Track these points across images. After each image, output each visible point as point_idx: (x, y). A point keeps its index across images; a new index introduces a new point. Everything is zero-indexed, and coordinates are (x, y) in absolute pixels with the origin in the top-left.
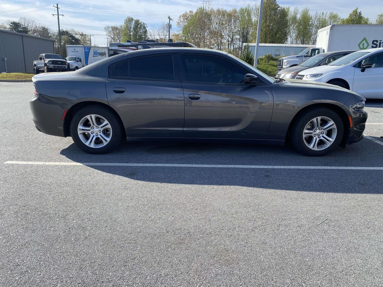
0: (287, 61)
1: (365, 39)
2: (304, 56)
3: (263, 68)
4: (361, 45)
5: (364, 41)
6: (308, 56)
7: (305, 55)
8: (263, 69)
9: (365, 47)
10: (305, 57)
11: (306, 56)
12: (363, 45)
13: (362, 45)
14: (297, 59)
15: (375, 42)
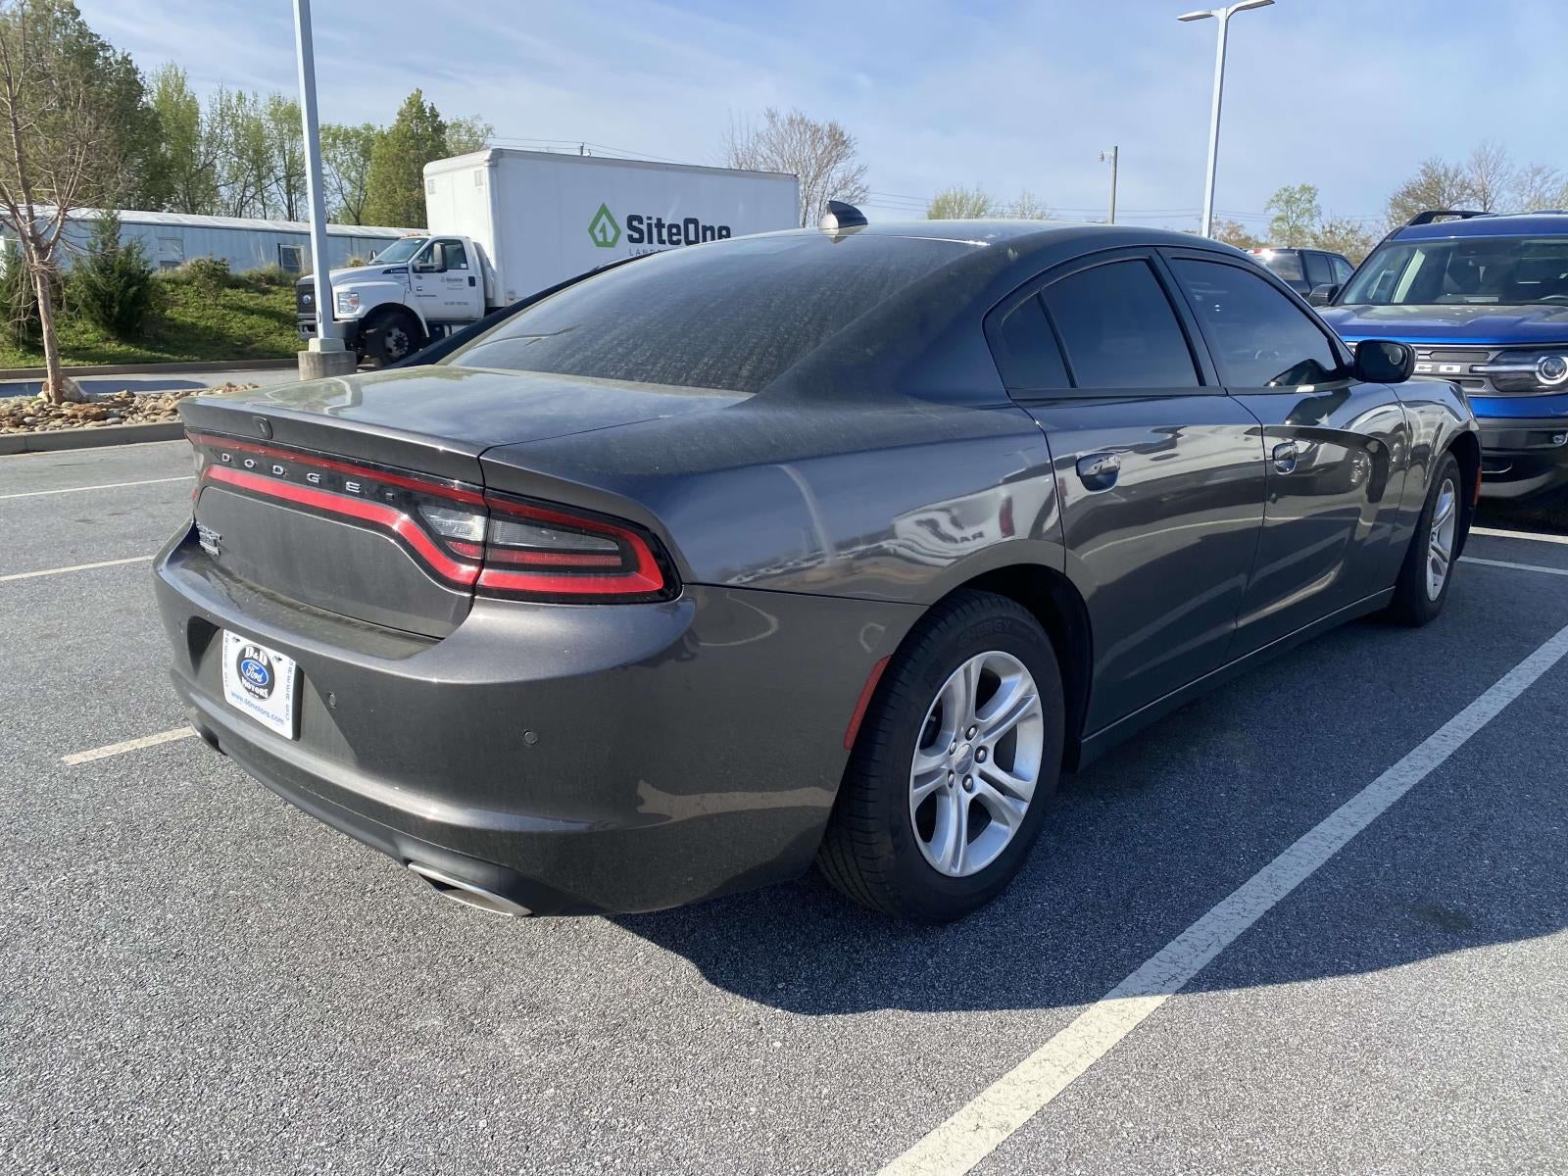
0: (352, 288)
1: (604, 210)
2: (415, 271)
3: (203, 323)
4: (597, 231)
5: (604, 219)
6: (433, 267)
7: (418, 264)
8: (207, 328)
9: (610, 240)
10: (420, 272)
11: (423, 270)
12: (603, 230)
13: (600, 231)
14: (388, 282)
15: (635, 223)
